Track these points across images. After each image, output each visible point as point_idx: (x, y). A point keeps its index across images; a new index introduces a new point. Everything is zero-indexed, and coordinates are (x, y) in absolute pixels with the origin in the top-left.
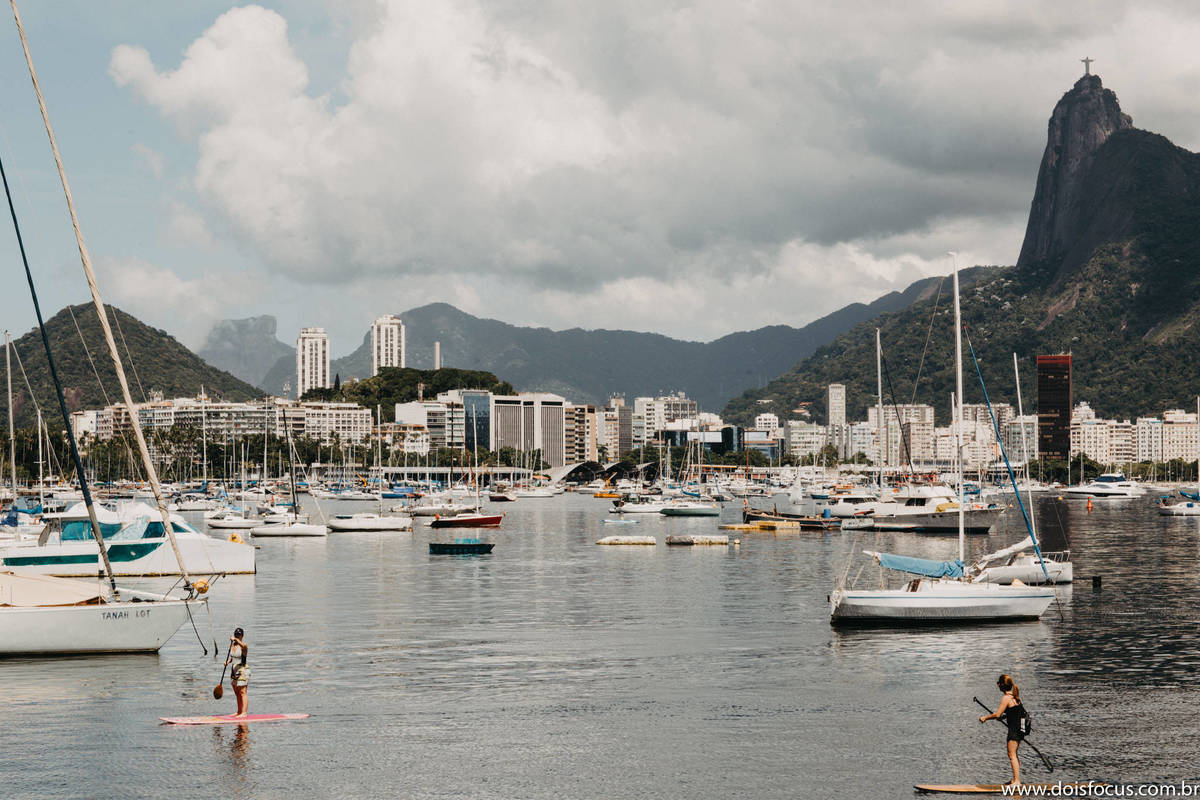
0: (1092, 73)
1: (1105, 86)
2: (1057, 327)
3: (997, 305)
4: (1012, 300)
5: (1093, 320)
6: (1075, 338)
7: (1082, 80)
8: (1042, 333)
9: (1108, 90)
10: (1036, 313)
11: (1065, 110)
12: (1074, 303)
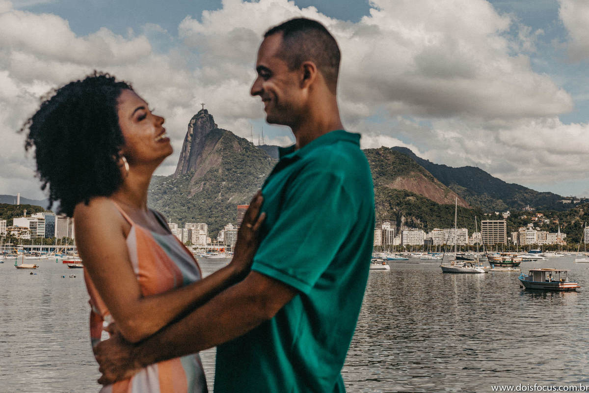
0: (205, 109)
1: (209, 113)
2: (196, 197)
3: (171, 189)
4: (177, 187)
5: (209, 195)
6: (203, 201)
7: (201, 111)
8: (191, 199)
9: (210, 115)
10: (187, 192)
11: (194, 121)
12: (202, 189)
